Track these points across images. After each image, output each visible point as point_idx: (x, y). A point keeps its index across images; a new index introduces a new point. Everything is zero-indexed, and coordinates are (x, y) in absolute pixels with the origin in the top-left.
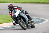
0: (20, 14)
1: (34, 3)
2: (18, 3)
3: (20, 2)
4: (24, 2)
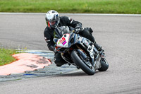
3: (18, 7)
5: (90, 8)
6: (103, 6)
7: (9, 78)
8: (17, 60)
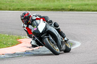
0: (46, 29)
1: (52, 10)
2: (21, 10)
3: (24, 7)
4: (32, 7)
5: (73, 8)
6: (82, 7)
7: (14, 55)
8: (21, 43)
